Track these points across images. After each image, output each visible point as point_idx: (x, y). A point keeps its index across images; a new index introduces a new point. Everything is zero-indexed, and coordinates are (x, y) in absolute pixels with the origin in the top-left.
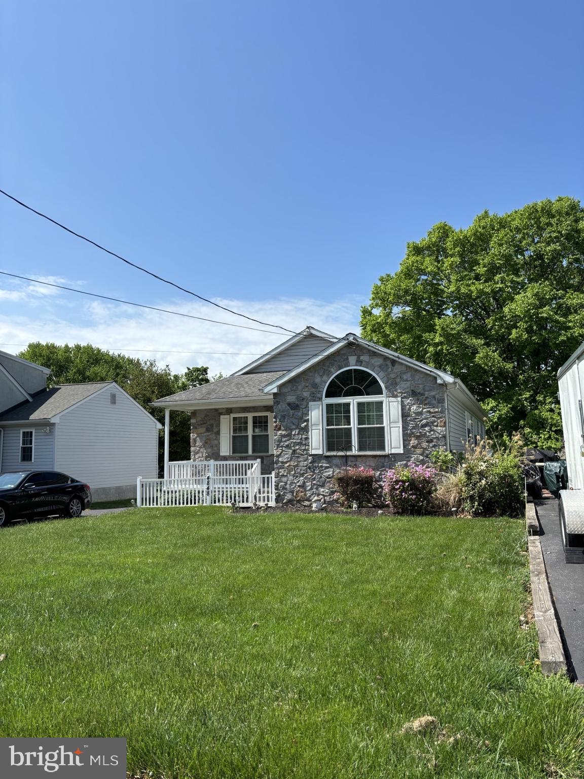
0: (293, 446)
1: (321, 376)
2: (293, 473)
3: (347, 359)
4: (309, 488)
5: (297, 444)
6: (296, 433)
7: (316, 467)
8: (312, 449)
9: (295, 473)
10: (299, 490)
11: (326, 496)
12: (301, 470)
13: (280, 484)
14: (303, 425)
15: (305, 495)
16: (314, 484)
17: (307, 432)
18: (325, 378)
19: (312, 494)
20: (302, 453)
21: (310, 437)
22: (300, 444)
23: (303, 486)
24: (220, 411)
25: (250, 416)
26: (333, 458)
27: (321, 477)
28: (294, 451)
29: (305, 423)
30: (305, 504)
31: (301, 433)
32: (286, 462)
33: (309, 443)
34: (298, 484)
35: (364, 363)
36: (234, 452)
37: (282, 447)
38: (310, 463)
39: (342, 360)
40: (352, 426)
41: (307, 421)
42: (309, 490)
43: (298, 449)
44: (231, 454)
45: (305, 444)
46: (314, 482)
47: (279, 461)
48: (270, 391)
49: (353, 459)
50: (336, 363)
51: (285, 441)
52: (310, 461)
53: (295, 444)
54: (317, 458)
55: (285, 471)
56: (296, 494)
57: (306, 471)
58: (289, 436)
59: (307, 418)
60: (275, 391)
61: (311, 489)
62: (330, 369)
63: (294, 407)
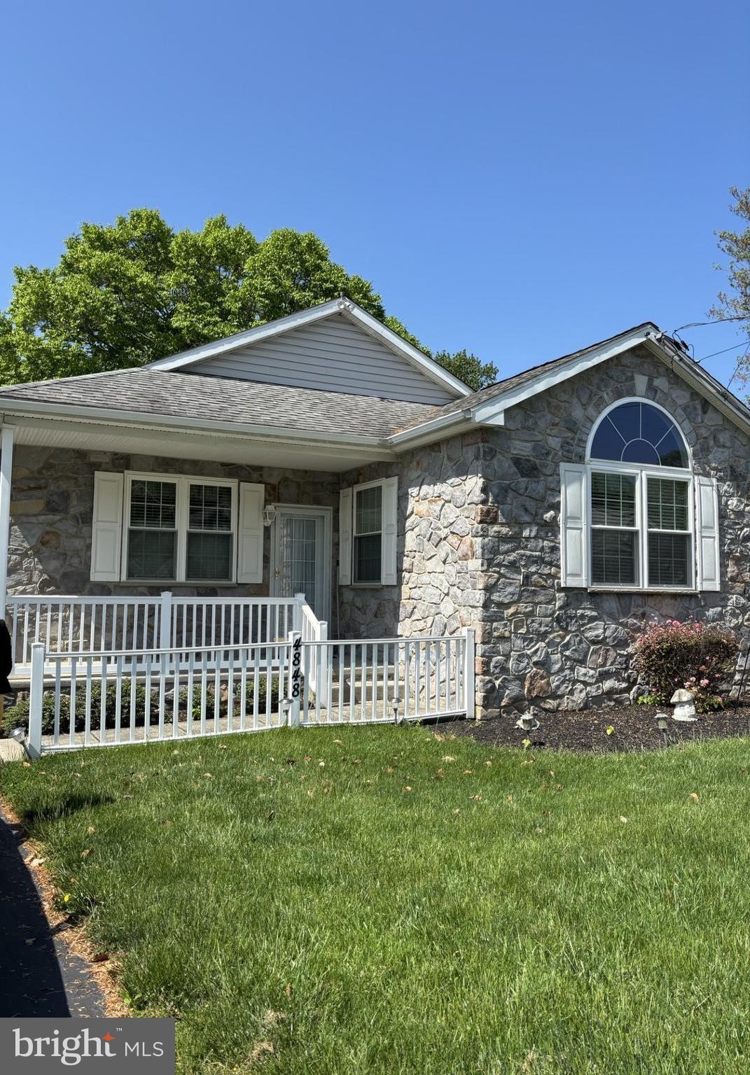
0: (524, 566)
1: (585, 406)
2: (523, 631)
3: (632, 378)
4: (557, 667)
5: (535, 562)
6: (533, 534)
7: (572, 618)
8: (566, 575)
9: (528, 631)
10: (536, 674)
11: (590, 684)
12: (540, 624)
13: (494, 659)
14: (548, 515)
15: (548, 684)
16: (568, 658)
17: (555, 533)
18: (591, 411)
19: (563, 682)
20: (544, 583)
21: (562, 547)
22: (540, 561)
23: (544, 664)
24: (93, 459)
25: (183, 484)
26: (605, 597)
27: (581, 642)
28: (527, 577)
29: (552, 513)
30: (547, 706)
31: (543, 534)
32: (508, 606)
33: (558, 560)
34: (535, 659)
35: (659, 394)
36: (130, 574)
37: (499, 565)
38: (560, 608)
39: (624, 378)
40: (638, 527)
41: (556, 507)
42: (557, 673)
43: (536, 573)
44: (124, 578)
45: (550, 564)
46: (567, 653)
47: (492, 602)
48: (485, 420)
49: (639, 601)
50: (612, 382)
51: (506, 553)
52: (558, 604)
53: (532, 561)
54: (575, 595)
55: (505, 625)
56: (531, 684)
57: (552, 627)
58: (516, 539)
59: (557, 499)
60: (500, 421)
61: (561, 670)
62: (601, 394)
63: (528, 469)
